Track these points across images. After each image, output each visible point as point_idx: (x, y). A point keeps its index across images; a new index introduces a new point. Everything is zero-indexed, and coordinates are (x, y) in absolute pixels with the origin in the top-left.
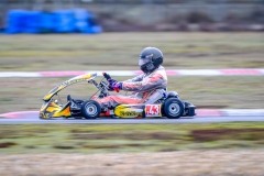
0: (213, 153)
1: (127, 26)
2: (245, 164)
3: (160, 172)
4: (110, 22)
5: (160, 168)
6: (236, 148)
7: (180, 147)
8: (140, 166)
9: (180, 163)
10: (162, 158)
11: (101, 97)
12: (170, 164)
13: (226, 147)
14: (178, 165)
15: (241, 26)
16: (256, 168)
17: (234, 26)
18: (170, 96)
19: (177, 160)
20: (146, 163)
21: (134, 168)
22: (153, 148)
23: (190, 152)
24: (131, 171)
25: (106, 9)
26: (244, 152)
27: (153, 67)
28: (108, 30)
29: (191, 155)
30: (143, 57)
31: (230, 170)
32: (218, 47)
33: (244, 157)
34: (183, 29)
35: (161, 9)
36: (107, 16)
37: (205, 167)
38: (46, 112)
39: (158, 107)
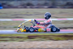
0: (34, 42)
1: (10, 7)
2: (43, 45)
3: (19, 48)
4: (5, 6)
5: (19, 46)
6: (40, 41)
7: (24, 40)
8: (14, 46)
9: (25, 45)
10: (20, 44)
11: (34, 26)
12: (22, 45)
13: (37, 40)
14: (24, 46)
15: (41, 7)
16: (46, 46)
17: (40, 7)
18: (53, 26)
19: (24, 44)
20: (15, 45)
21: (12, 46)
22: (17, 41)
23: (27, 42)
24: (11, 47)
25: (4, 2)
26: (42, 42)
27: (48, 18)
28: (4, 8)
29: (28, 43)
30: (46, 15)
31: (38, 47)
32: (35, 13)
33: (42, 43)
34: (25, 8)
35: (19, 2)
36: (4, 4)
37: (32, 46)
38: (19, 30)
39: (50, 29)
